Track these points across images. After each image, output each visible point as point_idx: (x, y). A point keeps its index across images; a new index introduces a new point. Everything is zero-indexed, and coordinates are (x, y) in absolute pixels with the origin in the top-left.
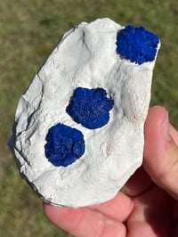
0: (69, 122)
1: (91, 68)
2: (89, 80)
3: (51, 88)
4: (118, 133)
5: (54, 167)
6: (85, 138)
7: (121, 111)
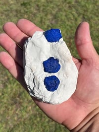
0: (48, 75)
1: (43, 53)
2: (45, 57)
3: (34, 68)
4: (66, 68)
5: (53, 92)
6: (57, 77)
7: (63, 60)
